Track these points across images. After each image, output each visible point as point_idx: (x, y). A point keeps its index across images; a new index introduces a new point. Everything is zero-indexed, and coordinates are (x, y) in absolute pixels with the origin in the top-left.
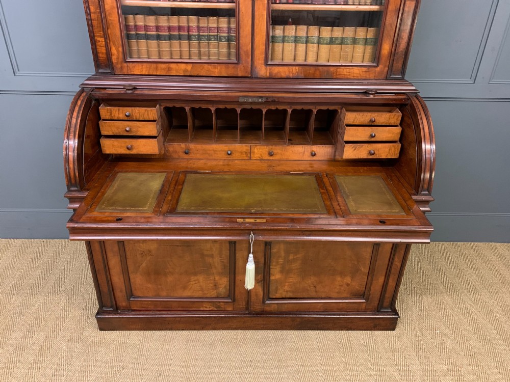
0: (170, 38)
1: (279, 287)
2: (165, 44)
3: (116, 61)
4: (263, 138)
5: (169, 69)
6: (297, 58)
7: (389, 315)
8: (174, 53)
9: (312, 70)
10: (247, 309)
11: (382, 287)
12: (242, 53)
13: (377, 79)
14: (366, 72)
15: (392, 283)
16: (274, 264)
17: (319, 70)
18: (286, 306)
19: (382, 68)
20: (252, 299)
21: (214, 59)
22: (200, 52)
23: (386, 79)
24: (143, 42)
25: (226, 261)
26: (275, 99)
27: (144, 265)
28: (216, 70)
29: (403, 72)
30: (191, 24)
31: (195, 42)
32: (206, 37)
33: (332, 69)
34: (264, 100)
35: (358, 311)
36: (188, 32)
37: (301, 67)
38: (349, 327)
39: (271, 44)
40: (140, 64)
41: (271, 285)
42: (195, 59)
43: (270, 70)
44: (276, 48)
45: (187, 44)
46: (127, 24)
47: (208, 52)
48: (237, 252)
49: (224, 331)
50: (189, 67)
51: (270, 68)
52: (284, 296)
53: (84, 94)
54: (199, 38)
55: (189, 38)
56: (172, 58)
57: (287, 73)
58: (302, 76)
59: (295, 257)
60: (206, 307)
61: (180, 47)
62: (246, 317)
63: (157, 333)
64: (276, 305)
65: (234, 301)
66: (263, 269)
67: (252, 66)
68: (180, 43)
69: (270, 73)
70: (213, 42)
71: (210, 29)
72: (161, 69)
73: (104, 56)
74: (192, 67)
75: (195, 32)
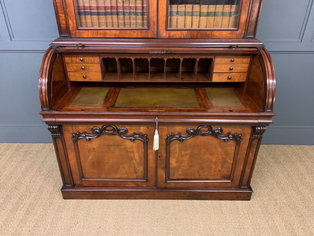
0: (106, 14)
1: (176, 172)
2: (102, 18)
3: (72, 29)
4: (165, 77)
5: (105, 34)
6: (186, 25)
7: (247, 190)
8: (108, 24)
9: (196, 33)
10: (155, 186)
11: (241, 173)
12: (151, 23)
13: (238, 39)
14: (230, 34)
15: (248, 170)
16: (172, 157)
17: (200, 33)
18: (180, 184)
19: (241, 31)
20: (158, 179)
21: (133, 27)
22: (124, 23)
23: (244, 38)
24: (89, 17)
25: (142, 155)
26: (172, 51)
27: (90, 157)
28: (135, 34)
29: (254, 34)
30: (118, 5)
31: (121, 17)
32: (128, 13)
33: (208, 32)
34: (165, 52)
35: (226, 188)
36: (117, 10)
37: (188, 32)
38: (221, 198)
39: (169, 17)
40: (87, 31)
41: (170, 171)
42: (121, 27)
43: (169, 33)
44: (173, 20)
45: (116, 18)
46: (79, 5)
47: (129, 23)
48: (148, 149)
49: (141, 200)
50: (118, 32)
51: (169, 32)
52: (179, 178)
53: (52, 50)
54: (124, 14)
55: (118, 14)
56: (107, 27)
57: (180, 35)
58: (190, 37)
59: (186, 153)
60: (130, 185)
61: (112, 20)
62: (155, 191)
63: (99, 200)
64: (173, 184)
65: (147, 181)
66: (165, 161)
67: (157, 31)
68: (112, 17)
69: (169, 35)
70: (133, 16)
71: (130, 8)
72: (100, 34)
73: (65, 26)
74: (119, 32)
75: (121, 10)
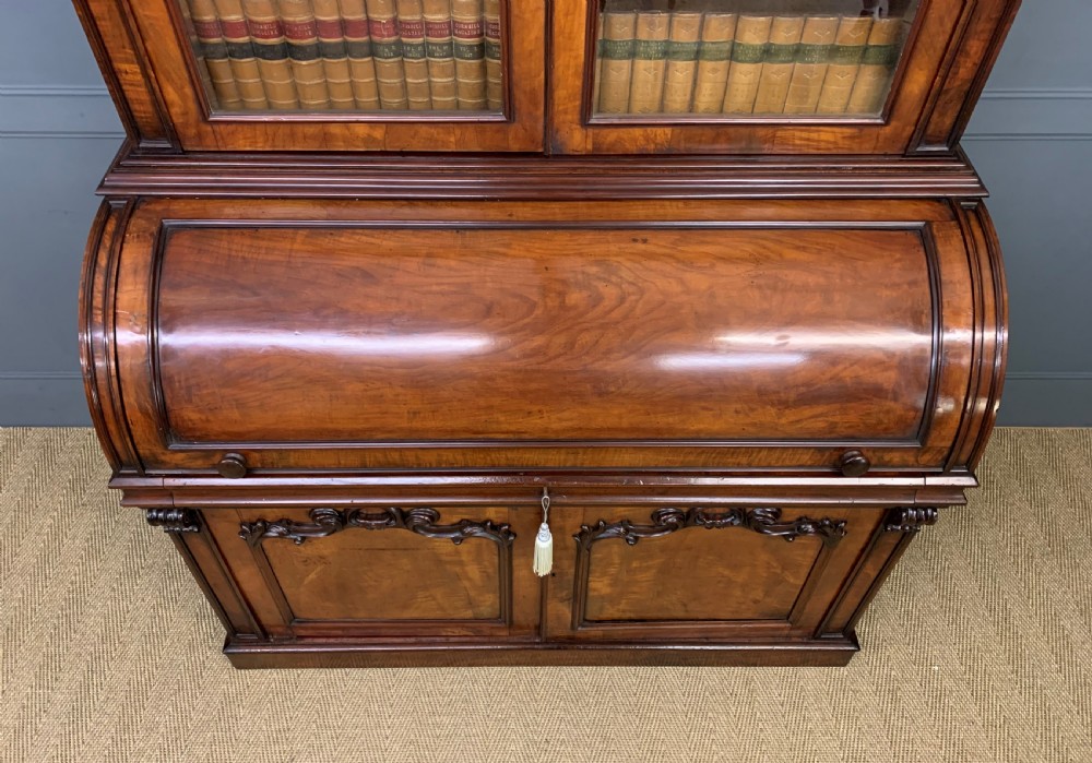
0: (321, 52)
1: (607, 606)
2: (308, 67)
3: (180, 121)
8: (335, 89)
12: (520, 97)
14: (851, 137)
16: (597, 574)
19: (897, 128)
23: (906, 155)
24: (247, 64)
27: (313, 576)
29: (954, 139)
30: (374, 16)
31: (389, 63)
32: (420, 48)
33: (762, 133)
36: (369, 35)
37: (677, 130)
39: (598, 61)
40: (246, 127)
43: (596, 136)
44: (614, 73)
45: (369, 68)
46: (196, 18)
47: (426, 86)
48: (514, 558)
50: (379, 132)
51: (596, 131)
55: (373, 51)
56: (331, 103)
57: (641, 143)
59: (645, 564)
61: (350, 75)
66: (572, 583)
67: (546, 127)
68: (349, 64)
69: (594, 143)
70: (439, 61)
71: (428, 28)
72: (305, 137)
73: (150, 108)
74: (386, 132)
75: (389, 36)
